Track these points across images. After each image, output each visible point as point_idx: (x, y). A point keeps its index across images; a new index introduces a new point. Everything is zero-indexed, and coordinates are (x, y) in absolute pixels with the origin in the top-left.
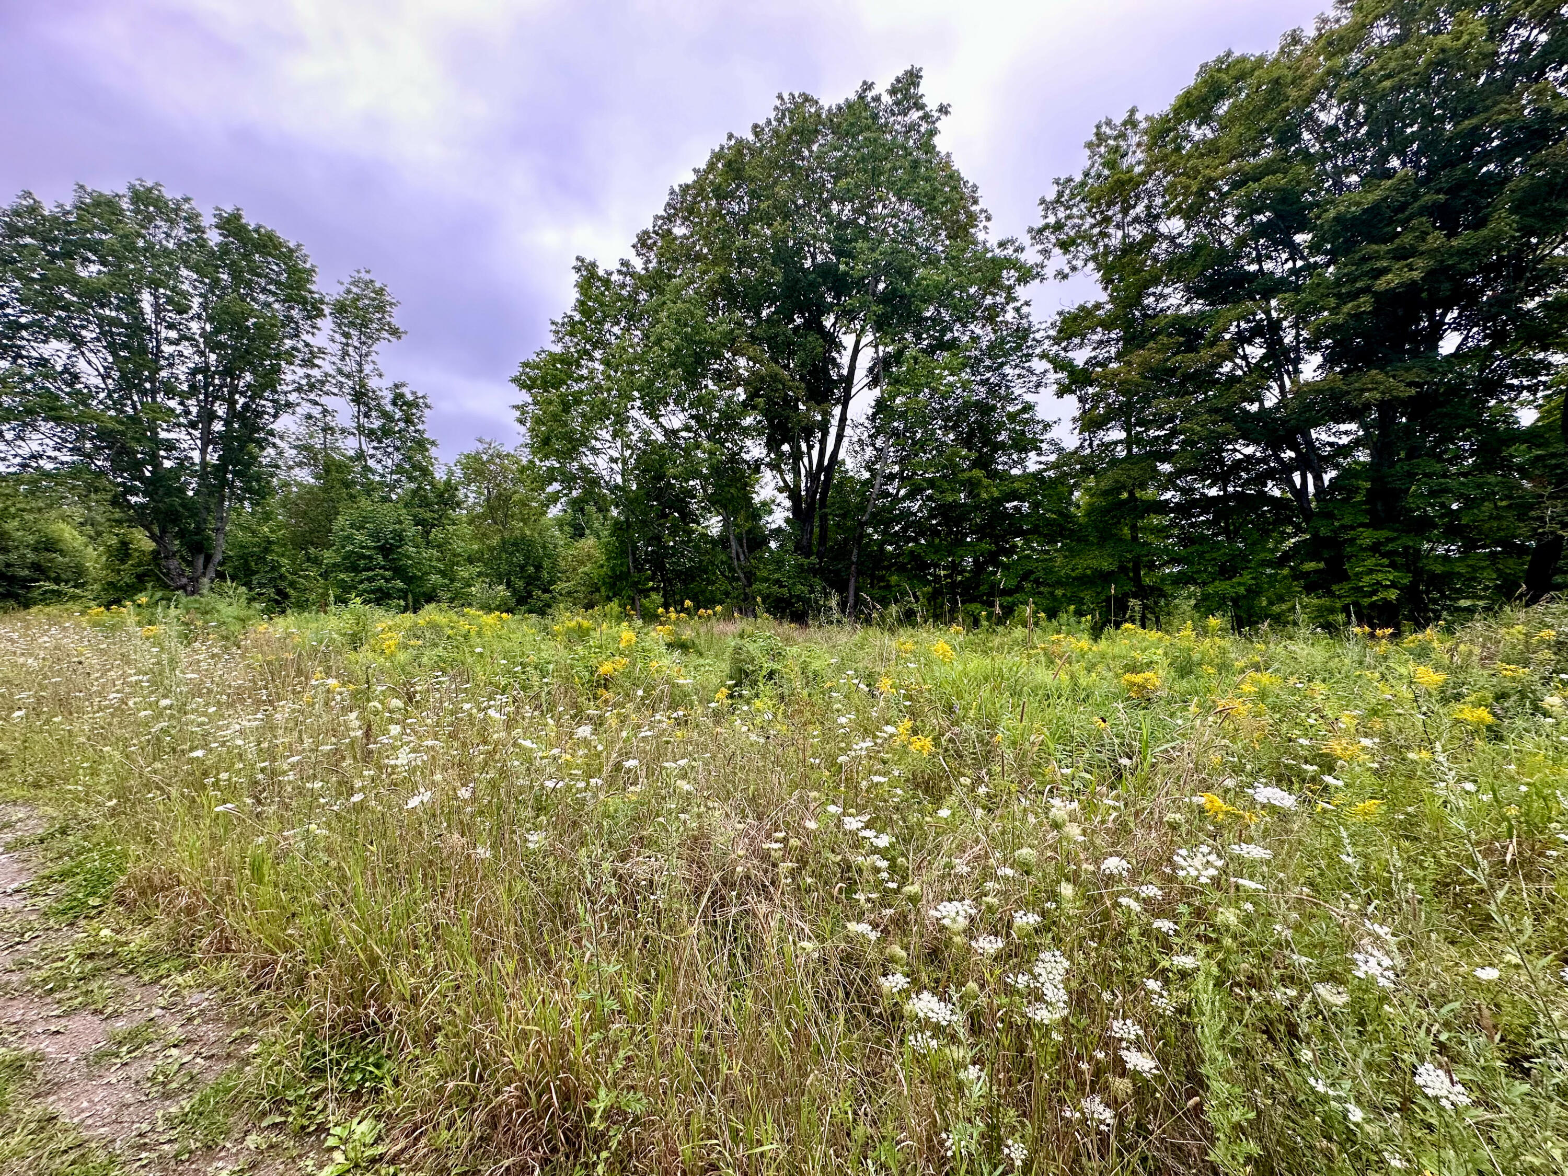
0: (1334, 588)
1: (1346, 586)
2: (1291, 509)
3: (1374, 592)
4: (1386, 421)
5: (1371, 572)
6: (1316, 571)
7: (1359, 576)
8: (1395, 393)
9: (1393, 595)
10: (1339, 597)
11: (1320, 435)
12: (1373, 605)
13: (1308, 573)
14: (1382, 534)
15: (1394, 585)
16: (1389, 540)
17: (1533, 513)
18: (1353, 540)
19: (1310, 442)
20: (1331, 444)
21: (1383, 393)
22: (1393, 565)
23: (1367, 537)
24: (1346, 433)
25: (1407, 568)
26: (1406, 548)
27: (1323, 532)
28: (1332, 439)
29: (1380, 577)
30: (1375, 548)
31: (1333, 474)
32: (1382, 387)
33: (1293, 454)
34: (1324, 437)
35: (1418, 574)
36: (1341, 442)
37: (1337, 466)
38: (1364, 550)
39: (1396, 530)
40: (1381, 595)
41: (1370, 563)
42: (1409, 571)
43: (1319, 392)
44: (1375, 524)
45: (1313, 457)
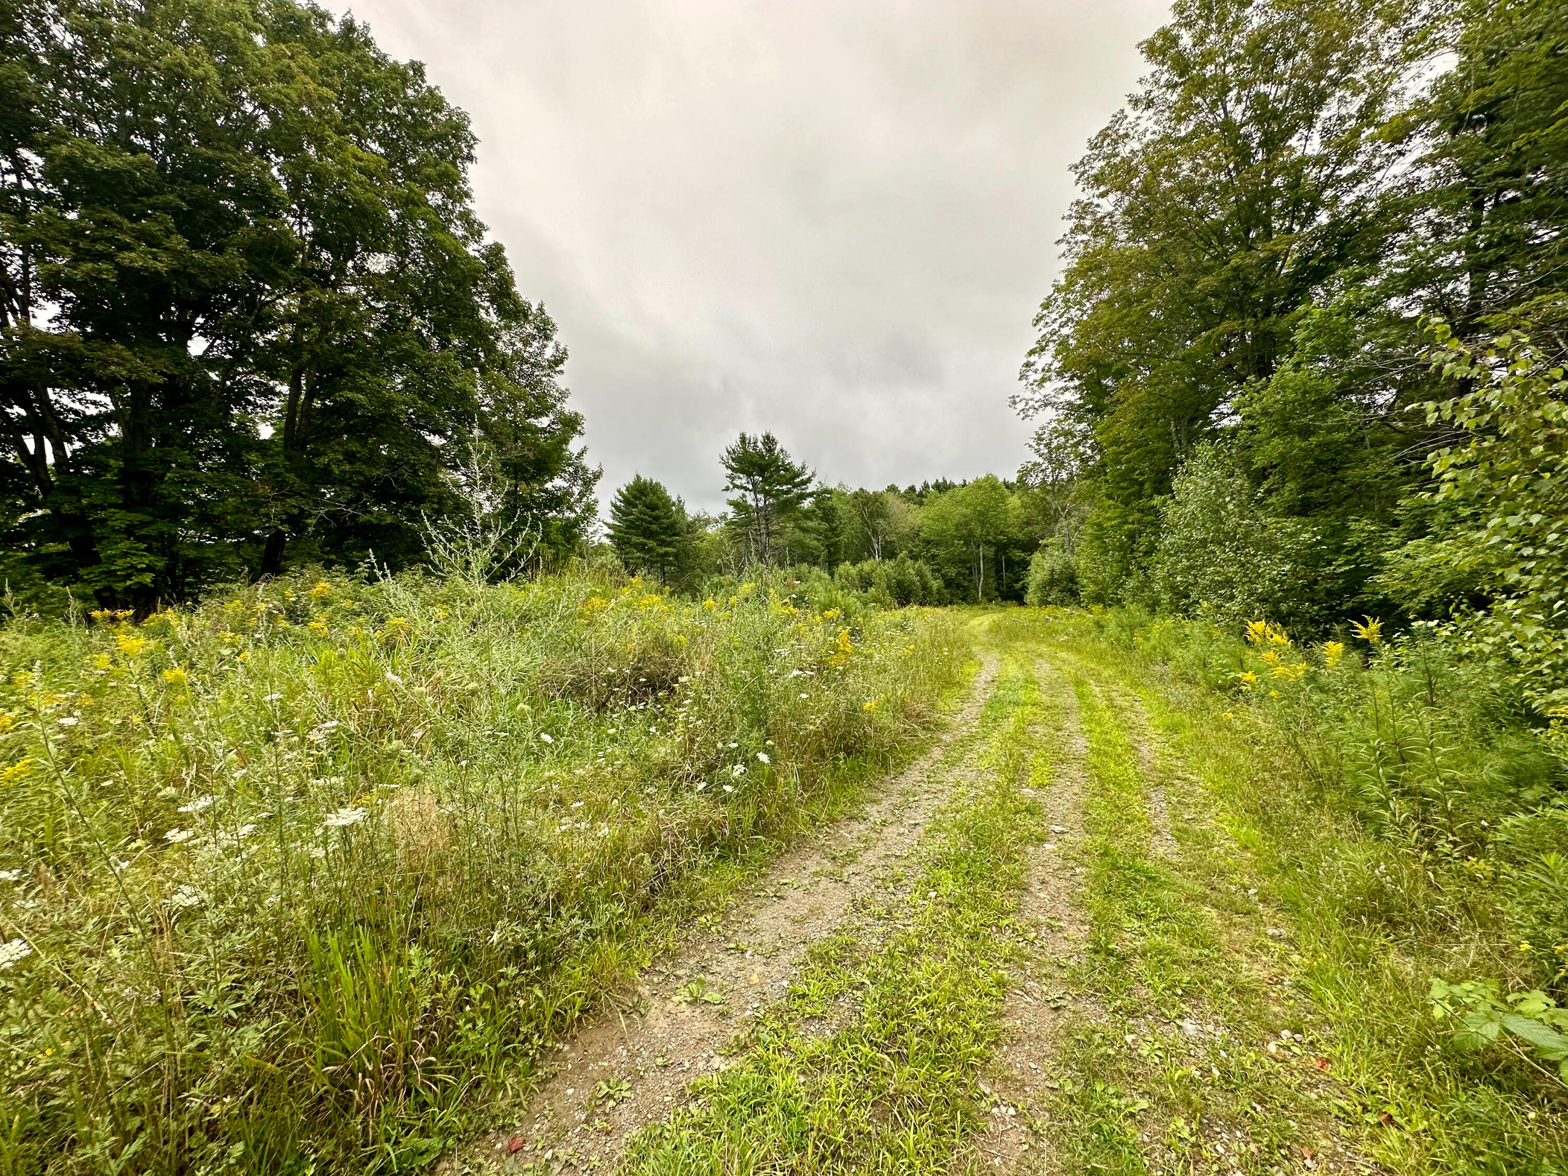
0: (82, 572)
1: (97, 570)
2: (23, 477)
3: (128, 577)
4: (139, 402)
5: (125, 555)
6: (58, 554)
7: (111, 559)
8: (142, 375)
9: (148, 578)
10: (89, 582)
11: (60, 398)
12: (127, 589)
13: (49, 556)
14: (135, 517)
15: (149, 569)
16: (144, 524)
17: (263, 510)
18: (103, 521)
19: (46, 403)
20: (76, 412)
21: (129, 371)
22: (149, 550)
23: (120, 518)
24: (94, 403)
25: (162, 552)
26: (162, 533)
27: (66, 508)
28: (77, 406)
29: (135, 560)
30: (129, 531)
31: (78, 445)
32: (128, 365)
33: (23, 412)
34: (66, 400)
35: (174, 557)
36: (88, 413)
37: (82, 439)
38: (114, 531)
39: (150, 514)
40: (135, 579)
41: (124, 545)
42: (164, 555)
43: (55, 348)
44: (126, 506)
45: (50, 420)
